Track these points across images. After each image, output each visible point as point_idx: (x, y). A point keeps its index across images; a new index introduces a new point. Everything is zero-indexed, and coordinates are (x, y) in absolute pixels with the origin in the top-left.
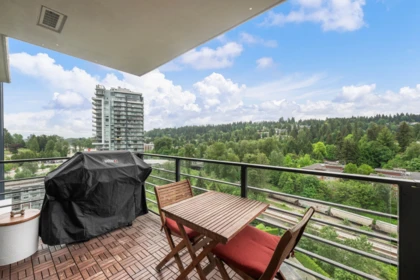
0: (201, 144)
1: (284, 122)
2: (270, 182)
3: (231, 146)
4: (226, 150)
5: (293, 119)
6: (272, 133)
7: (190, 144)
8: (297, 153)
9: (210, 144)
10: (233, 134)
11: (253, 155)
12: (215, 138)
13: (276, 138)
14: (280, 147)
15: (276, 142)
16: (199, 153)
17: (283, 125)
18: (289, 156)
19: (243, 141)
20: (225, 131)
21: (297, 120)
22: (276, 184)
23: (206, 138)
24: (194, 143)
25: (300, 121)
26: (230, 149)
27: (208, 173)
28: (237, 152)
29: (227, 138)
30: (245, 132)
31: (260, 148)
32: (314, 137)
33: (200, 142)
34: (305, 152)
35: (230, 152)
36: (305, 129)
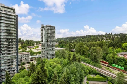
0: (74, 43)
1: (107, 35)
2: (102, 58)
3: (86, 44)
4: (84, 45)
5: (112, 33)
6: (102, 39)
7: (70, 43)
8: (114, 47)
9: (77, 43)
10: (86, 39)
11: (95, 48)
12: (79, 41)
13: (104, 41)
14: (106, 44)
15: (104, 43)
16: (73, 46)
17: (107, 36)
18: (110, 48)
19: (90, 42)
20: (83, 38)
21: (113, 34)
22: (105, 59)
23: (76, 41)
24: (72, 42)
25: (115, 34)
26: (85, 45)
27: (77, 53)
28: (88, 46)
29: (84, 41)
30: (91, 39)
31: (98, 45)
32: (122, 41)
33: (74, 42)
34: (118, 47)
35: (85, 46)
36: (117, 37)
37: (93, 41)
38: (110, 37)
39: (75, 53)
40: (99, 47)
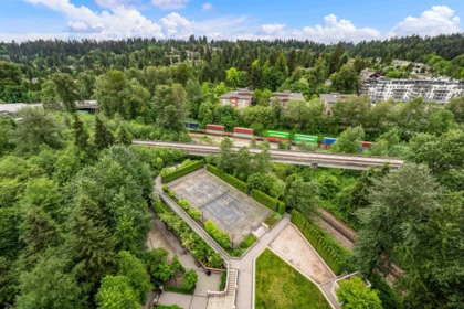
37: (157, 64)
38: (202, 50)
39: (102, 116)
40: (179, 85)
